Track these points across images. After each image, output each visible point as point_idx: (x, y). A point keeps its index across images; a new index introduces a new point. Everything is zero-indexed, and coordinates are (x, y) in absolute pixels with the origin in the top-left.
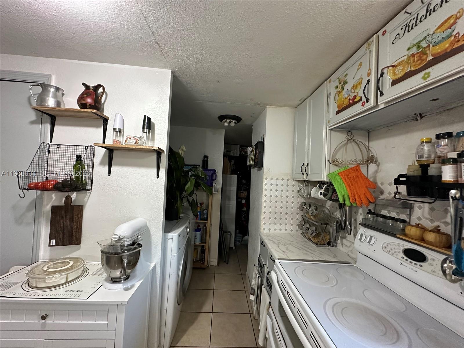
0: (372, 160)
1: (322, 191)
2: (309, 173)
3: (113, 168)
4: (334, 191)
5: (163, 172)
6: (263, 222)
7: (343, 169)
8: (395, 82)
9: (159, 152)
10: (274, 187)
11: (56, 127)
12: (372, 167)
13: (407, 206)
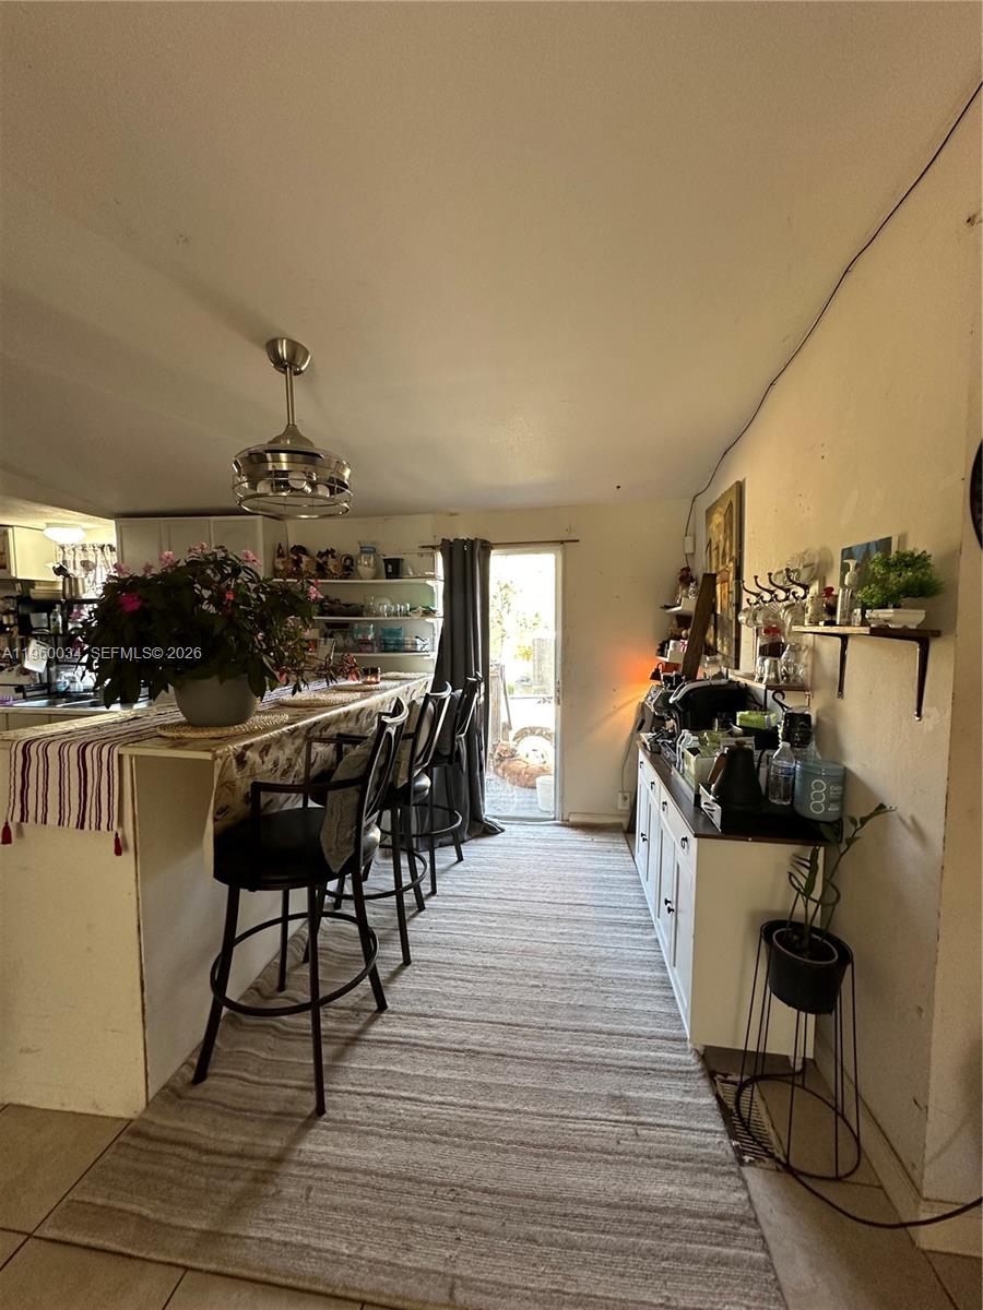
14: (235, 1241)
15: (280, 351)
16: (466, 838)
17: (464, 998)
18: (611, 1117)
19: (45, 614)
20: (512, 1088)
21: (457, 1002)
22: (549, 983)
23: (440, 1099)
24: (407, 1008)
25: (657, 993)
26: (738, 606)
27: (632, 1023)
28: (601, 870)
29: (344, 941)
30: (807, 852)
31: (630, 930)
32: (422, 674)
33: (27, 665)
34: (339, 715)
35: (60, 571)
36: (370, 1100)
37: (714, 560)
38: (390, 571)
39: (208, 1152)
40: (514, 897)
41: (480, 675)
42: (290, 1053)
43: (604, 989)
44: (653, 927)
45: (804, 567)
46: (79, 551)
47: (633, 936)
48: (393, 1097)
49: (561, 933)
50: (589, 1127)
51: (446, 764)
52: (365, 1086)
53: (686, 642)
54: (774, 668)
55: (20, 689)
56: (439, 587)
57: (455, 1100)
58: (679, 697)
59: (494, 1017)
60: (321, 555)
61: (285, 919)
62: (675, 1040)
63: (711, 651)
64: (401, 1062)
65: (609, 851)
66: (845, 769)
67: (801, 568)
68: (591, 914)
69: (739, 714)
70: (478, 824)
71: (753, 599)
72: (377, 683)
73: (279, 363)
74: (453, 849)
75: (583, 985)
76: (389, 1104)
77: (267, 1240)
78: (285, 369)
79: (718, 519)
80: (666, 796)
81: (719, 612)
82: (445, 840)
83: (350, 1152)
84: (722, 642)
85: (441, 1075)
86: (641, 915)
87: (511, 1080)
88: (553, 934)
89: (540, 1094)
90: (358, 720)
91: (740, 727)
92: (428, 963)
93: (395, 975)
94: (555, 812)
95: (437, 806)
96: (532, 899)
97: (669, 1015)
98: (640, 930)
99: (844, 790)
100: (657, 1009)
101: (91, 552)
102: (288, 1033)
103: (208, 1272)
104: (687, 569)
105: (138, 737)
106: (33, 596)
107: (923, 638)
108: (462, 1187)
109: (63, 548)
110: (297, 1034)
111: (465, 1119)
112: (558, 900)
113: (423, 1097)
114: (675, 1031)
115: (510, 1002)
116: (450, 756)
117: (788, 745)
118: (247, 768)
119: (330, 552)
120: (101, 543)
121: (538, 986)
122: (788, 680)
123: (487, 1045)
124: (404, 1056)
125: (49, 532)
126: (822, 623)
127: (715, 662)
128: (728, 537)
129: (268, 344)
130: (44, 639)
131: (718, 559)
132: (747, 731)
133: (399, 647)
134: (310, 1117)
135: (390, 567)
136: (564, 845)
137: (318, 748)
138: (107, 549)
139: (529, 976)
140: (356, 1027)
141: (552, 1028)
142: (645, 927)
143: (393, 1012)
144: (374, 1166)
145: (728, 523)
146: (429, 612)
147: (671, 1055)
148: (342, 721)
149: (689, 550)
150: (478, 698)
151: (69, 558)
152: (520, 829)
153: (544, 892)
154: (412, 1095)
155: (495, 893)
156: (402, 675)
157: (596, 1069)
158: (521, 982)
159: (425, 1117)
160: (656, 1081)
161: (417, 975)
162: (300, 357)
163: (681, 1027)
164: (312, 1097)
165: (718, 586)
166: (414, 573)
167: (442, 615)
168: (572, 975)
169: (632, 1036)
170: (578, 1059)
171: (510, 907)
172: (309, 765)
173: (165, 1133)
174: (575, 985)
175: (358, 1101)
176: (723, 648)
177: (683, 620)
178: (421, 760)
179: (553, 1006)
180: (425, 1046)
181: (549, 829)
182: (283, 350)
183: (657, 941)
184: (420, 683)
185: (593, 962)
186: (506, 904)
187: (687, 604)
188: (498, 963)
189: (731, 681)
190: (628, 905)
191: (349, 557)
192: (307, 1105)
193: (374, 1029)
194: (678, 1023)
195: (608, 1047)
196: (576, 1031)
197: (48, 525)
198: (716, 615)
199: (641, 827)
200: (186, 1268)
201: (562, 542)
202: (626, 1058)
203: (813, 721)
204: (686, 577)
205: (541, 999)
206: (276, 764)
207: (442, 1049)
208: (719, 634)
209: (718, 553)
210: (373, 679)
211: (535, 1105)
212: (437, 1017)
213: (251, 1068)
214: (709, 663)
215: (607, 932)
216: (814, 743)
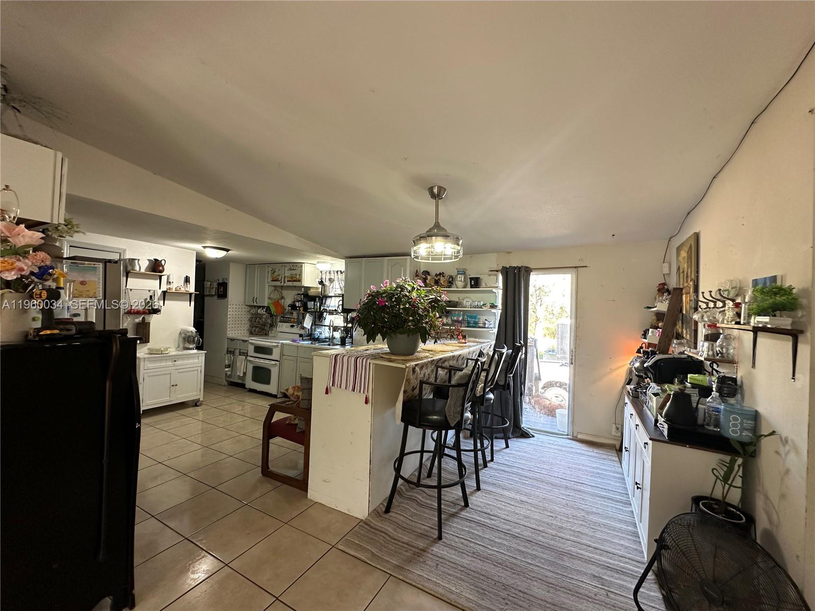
0: (283, 298)
1: (265, 310)
2: (258, 302)
3: (166, 301)
4: (270, 310)
5: (193, 303)
6: (228, 330)
7: (273, 301)
8: (288, 281)
9: (191, 294)
10: (234, 310)
11: (129, 279)
12: (283, 300)
13: (292, 313)
14: (409, 572)
15: (434, 190)
16: (511, 437)
17: (508, 511)
18: (593, 584)
19: (313, 302)
20: (536, 557)
21: (506, 513)
22: (559, 517)
23: (496, 549)
24: (479, 509)
25: (630, 537)
26: (696, 309)
27: (610, 547)
28: (597, 468)
29: (446, 473)
30: (727, 458)
31: (615, 503)
32: (488, 340)
33: (305, 325)
34: (450, 356)
35: (321, 283)
36: (462, 540)
37: (681, 280)
38: (473, 284)
39: (394, 539)
40: (539, 471)
41: (522, 342)
42: (425, 512)
43: (593, 527)
44: (631, 505)
45: (732, 288)
46: (328, 274)
47: (617, 506)
48: (474, 543)
49: (568, 495)
50: (578, 584)
51: (501, 390)
52: (460, 535)
53: (661, 330)
54: (711, 348)
55: (301, 336)
56: (500, 293)
57: (505, 552)
58: (650, 364)
59: (526, 524)
60: (437, 275)
61: (422, 452)
62: (637, 562)
63: (679, 336)
64: (477, 530)
65: (604, 459)
66: (756, 411)
67: (730, 289)
68: (589, 489)
69: (689, 376)
70: (518, 430)
71: (704, 306)
72: (466, 343)
73: (433, 196)
74: (503, 441)
75: (580, 522)
76: (472, 545)
77: (421, 576)
78: (436, 198)
79: (684, 254)
80: (638, 422)
81: (684, 312)
82: (498, 435)
83: (453, 556)
84: (687, 331)
85: (497, 540)
86: (623, 496)
87: (534, 553)
88: (563, 494)
89: (552, 563)
90: (457, 360)
91: (690, 383)
92: (489, 492)
93: (472, 493)
94: (568, 432)
95: (495, 415)
96: (550, 474)
97: (636, 550)
98: (621, 504)
99: (756, 424)
100: (628, 545)
101: (332, 274)
102: (423, 505)
103: (399, 579)
104: (664, 284)
105: (375, 357)
106: (310, 294)
107: (795, 334)
108: (508, 586)
109: (321, 272)
110: (427, 506)
111: (510, 561)
112: (567, 478)
113: (488, 546)
114: (639, 558)
115: (537, 520)
116: (504, 386)
117: (718, 394)
118: (416, 374)
119: (442, 274)
120: (336, 270)
121: (553, 517)
122: (723, 356)
123: (522, 535)
124: (478, 528)
125: (318, 266)
126: (733, 323)
127: (681, 344)
128: (690, 266)
129: (429, 189)
130: (311, 313)
131: (684, 279)
132: (694, 386)
133: (476, 325)
134: (435, 539)
135: (473, 281)
136: (573, 450)
137: (440, 371)
138: (339, 273)
139: (548, 511)
140: (454, 510)
141: (560, 537)
142: (626, 504)
143: (472, 509)
144: (465, 565)
145: (689, 257)
146: (493, 306)
147: (634, 568)
148: (451, 360)
149: (666, 271)
150: (521, 355)
151: (324, 277)
152: (544, 437)
153: (559, 472)
154: (483, 544)
155: (527, 467)
156: (477, 340)
157: (585, 562)
158: (542, 512)
159: (489, 555)
160: (622, 577)
161: (484, 496)
162: (442, 192)
163: (643, 557)
164: (437, 532)
165: (684, 296)
166: (486, 285)
167: (501, 308)
168: (574, 516)
169: (610, 553)
170: (574, 554)
171: (537, 476)
172: (436, 378)
173: (377, 527)
174: (576, 522)
175: (457, 539)
176: (687, 335)
177: (660, 316)
178: (490, 384)
179: (561, 528)
180: (489, 527)
181: (564, 440)
182: (435, 190)
183: (633, 512)
184: (487, 345)
185: (588, 513)
186: (534, 474)
187: (662, 306)
188: (528, 500)
189: (689, 356)
190: (614, 490)
191: (451, 277)
192: (434, 534)
193: (463, 513)
194: (642, 555)
195: (593, 554)
196: (574, 542)
197: (318, 262)
198: (683, 314)
199: (625, 444)
200: (391, 575)
201: (576, 267)
202: (604, 561)
203: (739, 383)
204: (663, 289)
205: (554, 522)
206: (424, 375)
207: (498, 530)
208: (684, 326)
209: (684, 275)
210: (463, 341)
211: (548, 566)
212: (495, 516)
213: (408, 514)
214: (676, 344)
215: (599, 500)
216: (739, 395)
